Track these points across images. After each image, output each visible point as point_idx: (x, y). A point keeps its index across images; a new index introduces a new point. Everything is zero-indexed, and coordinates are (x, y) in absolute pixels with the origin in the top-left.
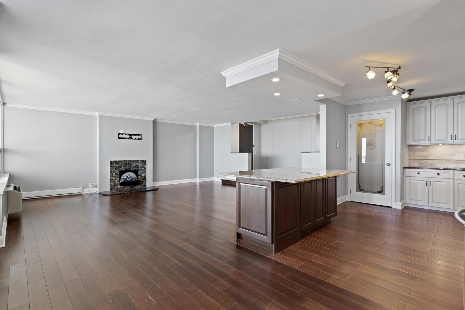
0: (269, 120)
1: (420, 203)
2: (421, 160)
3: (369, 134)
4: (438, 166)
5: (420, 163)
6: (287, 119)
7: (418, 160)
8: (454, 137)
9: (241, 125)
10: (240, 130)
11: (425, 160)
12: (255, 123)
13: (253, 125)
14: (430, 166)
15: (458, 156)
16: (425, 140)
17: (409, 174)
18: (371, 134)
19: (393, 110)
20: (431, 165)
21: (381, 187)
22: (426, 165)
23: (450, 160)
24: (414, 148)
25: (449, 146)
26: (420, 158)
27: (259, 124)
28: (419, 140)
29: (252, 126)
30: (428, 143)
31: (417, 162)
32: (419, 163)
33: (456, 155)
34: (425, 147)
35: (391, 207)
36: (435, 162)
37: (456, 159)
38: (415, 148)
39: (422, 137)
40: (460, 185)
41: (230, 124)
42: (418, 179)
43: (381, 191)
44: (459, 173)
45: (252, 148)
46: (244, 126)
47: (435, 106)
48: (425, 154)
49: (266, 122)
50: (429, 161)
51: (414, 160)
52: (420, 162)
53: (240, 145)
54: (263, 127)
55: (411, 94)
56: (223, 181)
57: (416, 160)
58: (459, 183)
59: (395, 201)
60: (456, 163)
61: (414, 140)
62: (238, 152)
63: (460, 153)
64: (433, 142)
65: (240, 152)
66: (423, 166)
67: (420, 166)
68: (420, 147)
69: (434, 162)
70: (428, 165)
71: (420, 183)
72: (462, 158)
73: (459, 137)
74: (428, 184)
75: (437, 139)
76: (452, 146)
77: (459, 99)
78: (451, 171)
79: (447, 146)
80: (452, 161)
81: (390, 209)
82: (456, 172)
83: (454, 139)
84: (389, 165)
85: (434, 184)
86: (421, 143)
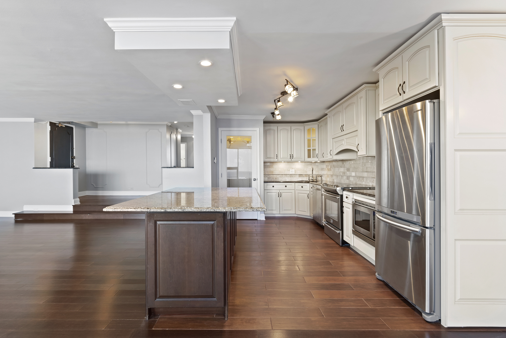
0: (99, 122)
1: (274, 212)
4: (280, 180)
6: (127, 125)
8: (291, 156)
9: (52, 124)
10: (51, 132)
12: (77, 124)
13: (74, 127)
15: (292, 171)
16: (274, 158)
17: (268, 187)
19: (258, 129)
20: (275, 179)
23: (287, 174)
25: (286, 163)
27: (82, 127)
28: (270, 158)
29: (72, 128)
30: (276, 160)
31: (266, 177)
34: (271, 164)
36: (278, 176)
37: (291, 174)
39: (272, 156)
41: (32, 120)
42: (273, 191)
44: (299, 185)
45: (73, 161)
46: (58, 126)
47: (280, 130)
49: (95, 125)
50: (275, 175)
53: (51, 155)
54: (89, 132)
56: (17, 215)
57: (268, 175)
58: (298, 193)
59: (260, 214)
60: (291, 177)
61: (266, 158)
62: (49, 166)
63: (292, 169)
64: (280, 160)
65: (52, 166)
67: (269, 180)
68: (268, 164)
71: (274, 195)
72: (294, 173)
73: (295, 156)
74: (280, 195)
75: (281, 157)
76: (290, 163)
77: (294, 126)
78: (293, 184)
79: (285, 163)
80: (288, 175)
81: (256, 221)
82: (296, 184)
83: (292, 158)
84: (255, 180)
85: (283, 194)
86: (272, 160)
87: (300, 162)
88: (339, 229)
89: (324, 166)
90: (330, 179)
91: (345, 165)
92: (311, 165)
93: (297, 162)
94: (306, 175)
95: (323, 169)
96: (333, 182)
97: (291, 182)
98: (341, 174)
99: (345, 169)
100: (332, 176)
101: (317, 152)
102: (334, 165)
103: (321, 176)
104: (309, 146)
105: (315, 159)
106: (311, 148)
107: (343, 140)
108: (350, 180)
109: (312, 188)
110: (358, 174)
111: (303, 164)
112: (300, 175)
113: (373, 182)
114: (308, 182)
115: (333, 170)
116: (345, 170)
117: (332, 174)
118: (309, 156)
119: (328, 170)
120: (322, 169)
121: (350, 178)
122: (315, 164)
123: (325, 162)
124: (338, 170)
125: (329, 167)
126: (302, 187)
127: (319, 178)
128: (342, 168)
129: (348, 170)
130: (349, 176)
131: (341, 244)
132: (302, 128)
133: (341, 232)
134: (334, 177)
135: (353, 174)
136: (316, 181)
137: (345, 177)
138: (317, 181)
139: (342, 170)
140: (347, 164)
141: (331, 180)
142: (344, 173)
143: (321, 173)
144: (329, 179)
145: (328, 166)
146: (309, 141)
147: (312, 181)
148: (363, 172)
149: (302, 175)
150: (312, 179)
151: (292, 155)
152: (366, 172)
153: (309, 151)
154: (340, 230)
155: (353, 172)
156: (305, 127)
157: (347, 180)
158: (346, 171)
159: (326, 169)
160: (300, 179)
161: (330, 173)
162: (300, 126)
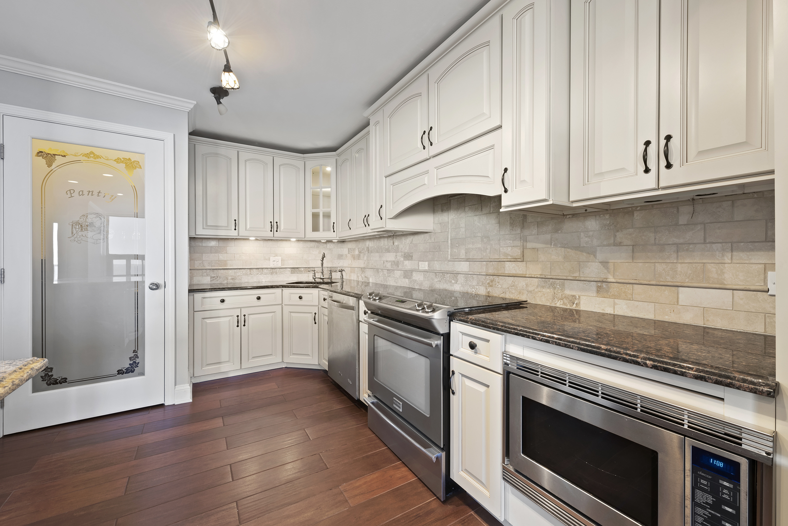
1: (225, 368)
2: (215, 271)
3: (86, 193)
5: (214, 277)
7: (208, 271)
8: (274, 226)
11: (222, 271)
14: (231, 281)
15: (274, 261)
16: (227, 228)
17: (202, 304)
18: (95, 193)
19: (169, 137)
20: (232, 279)
21: (132, 355)
22: (224, 281)
23: (263, 268)
24: (201, 245)
25: (262, 242)
26: (214, 266)
28: (216, 227)
30: (233, 234)
31: (207, 275)
32: (211, 278)
33: (272, 259)
34: (221, 243)
35: (162, 405)
36: (240, 273)
37: (272, 266)
38: (204, 245)
39: (223, 222)
40: (293, 314)
42: (221, 313)
43: (133, 368)
44: (291, 293)
47: (246, 161)
48: (222, 257)
50: (231, 271)
51: (201, 271)
52: (213, 275)
55: (221, 103)
57: (204, 271)
58: (291, 312)
59: (175, 385)
60: (272, 273)
61: (206, 226)
63: (276, 255)
64: (243, 233)
66: (218, 282)
67: (213, 282)
68: (213, 243)
69: (238, 274)
70: (227, 279)
71: (225, 321)
72: (279, 265)
73: (282, 227)
74: (241, 322)
75: (248, 227)
76: (270, 243)
77: (282, 158)
78: (279, 290)
79: (258, 243)
80: (265, 271)
81: (160, 410)
82: (286, 290)
83: (275, 229)
84: (155, 287)
85: (250, 320)
86: (222, 233)
87: (294, 240)
88: (439, 447)
89: (344, 249)
90: (358, 277)
91: (398, 246)
92: (318, 247)
93: (286, 240)
94: (308, 269)
95: (342, 255)
96: (366, 282)
97: (272, 287)
98: (389, 265)
99: (399, 254)
100: (363, 270)
101: (333, 219)
102: (368, 248)
103: (341, 271)
104: (315, 205)
105: (330, 235)
106: (321, 211)
107: (427, 172)
108: (414, 278)
109: (325, 299)
110: (437, 266)
111: (301, 244)
112: (294, 269)
113: (491, 286)
114: (314, 285)
115: (365, 258)
116: (398, 258)
117: (362, 266)
118: (315, 228)
119: (354, 258)
120: (340, 257)
121: (414, 274)
122: (325, 245)
123: (345, 243)
124: (380, 257)
125: (357, 252)
126: (300, 298)
127: (336, 276)
128: (389, 252)
129: (408, 257)
130: (412, 271)
131: (441, 494)
132: (300, 164)
133: (443, 454)
134: (369, 273)
135: (424, 266)
136: (329, 281)
137: (398, 273)
138: (332, 283)
139: (391, 257)
140: (404, 244)
141: (360, 279)
142: (396, 264)
143: (339, 264)
144: (355, 277)
145: (354, 249)
146: (315, 196)
147: (321, 281)
148: (456, 259)
149: (298, 268)
150: (322, 277)
151: (275, 224)
152: (467, 260)
153: (315, 216)
154: (442, 449)
155: (423, 261)
156: (307, 162)
157: (404, 280)
158: (402, 259)
159: (349, 255)
160: (294, 278)
161: (360, 263)
162: (296, 160)
